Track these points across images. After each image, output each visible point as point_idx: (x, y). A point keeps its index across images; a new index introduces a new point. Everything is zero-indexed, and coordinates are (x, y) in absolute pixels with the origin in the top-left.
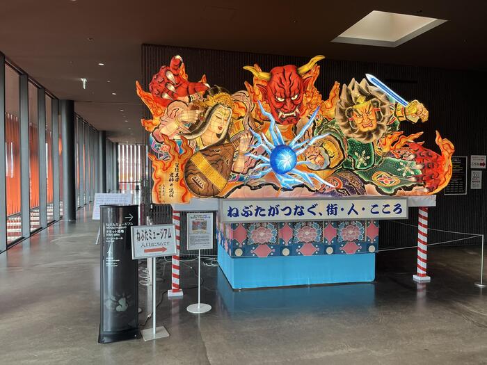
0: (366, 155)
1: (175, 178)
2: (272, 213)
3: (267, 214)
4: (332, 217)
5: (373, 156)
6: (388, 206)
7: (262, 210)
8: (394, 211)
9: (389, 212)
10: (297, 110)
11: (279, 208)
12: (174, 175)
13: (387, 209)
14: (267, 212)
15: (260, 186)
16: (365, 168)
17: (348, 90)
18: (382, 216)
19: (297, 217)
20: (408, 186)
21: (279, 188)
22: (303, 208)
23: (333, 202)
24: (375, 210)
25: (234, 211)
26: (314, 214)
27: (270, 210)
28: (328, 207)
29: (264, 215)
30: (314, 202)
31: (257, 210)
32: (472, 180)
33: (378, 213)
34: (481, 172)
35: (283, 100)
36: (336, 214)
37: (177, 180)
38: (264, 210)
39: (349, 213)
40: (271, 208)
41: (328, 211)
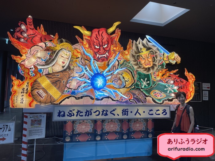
0: (147, 81)
1: (25, 91)
2: (87, 114)
3: (84, 115)
4: (125, 117)
5: (151, 81)
6: (159, 110)
7: (81, 113)
8: (162, 113)
9: (159, 114)
10: (107, 54)
11: (92, 111)
12: (25, 89)
13: (158, 113)
14: (84, 114)
15: (82, 97)
16: (146, 88)
17: (136, 44)
18: (155, 116)
19: (104, 117)
20: (170, 98)
21: (94, 99)
22: (107, 111)
23: (126, 108)
24: (151, 113)
25: (62, 113)
26: (114, 115)
27: (86, 113)
28: (123, 111)
29: (82, 116)
30: (114, 108)
31: (77, 113)
32: (203, 96)
33: (152, 114)
34: (208, 92)
35: (99, 47)
36: (127, 115)
37: (27, 93)
38: (82, 112)
39: (135, 115)
40: (87, 111)
41: (122, 113)
